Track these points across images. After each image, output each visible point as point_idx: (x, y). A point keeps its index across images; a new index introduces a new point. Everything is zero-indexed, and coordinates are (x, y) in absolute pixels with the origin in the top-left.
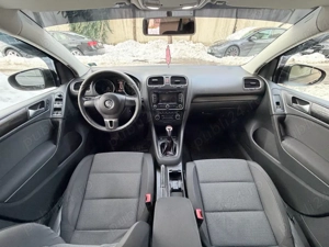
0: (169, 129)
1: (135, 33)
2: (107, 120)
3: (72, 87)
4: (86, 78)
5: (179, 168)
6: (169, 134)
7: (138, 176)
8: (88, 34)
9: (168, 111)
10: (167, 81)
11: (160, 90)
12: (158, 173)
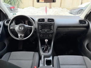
0: (46, 40)
1: (33, 4)
2: (19, 35)
3: (5, 22)
4: (12, 19)
5: (51, 58)
6: (46, 43)
7: (31, 62)
8: (11, 4)
9: (46, 33)
10: (46, 20)
11: (43, 24)
12: (40, 61)
